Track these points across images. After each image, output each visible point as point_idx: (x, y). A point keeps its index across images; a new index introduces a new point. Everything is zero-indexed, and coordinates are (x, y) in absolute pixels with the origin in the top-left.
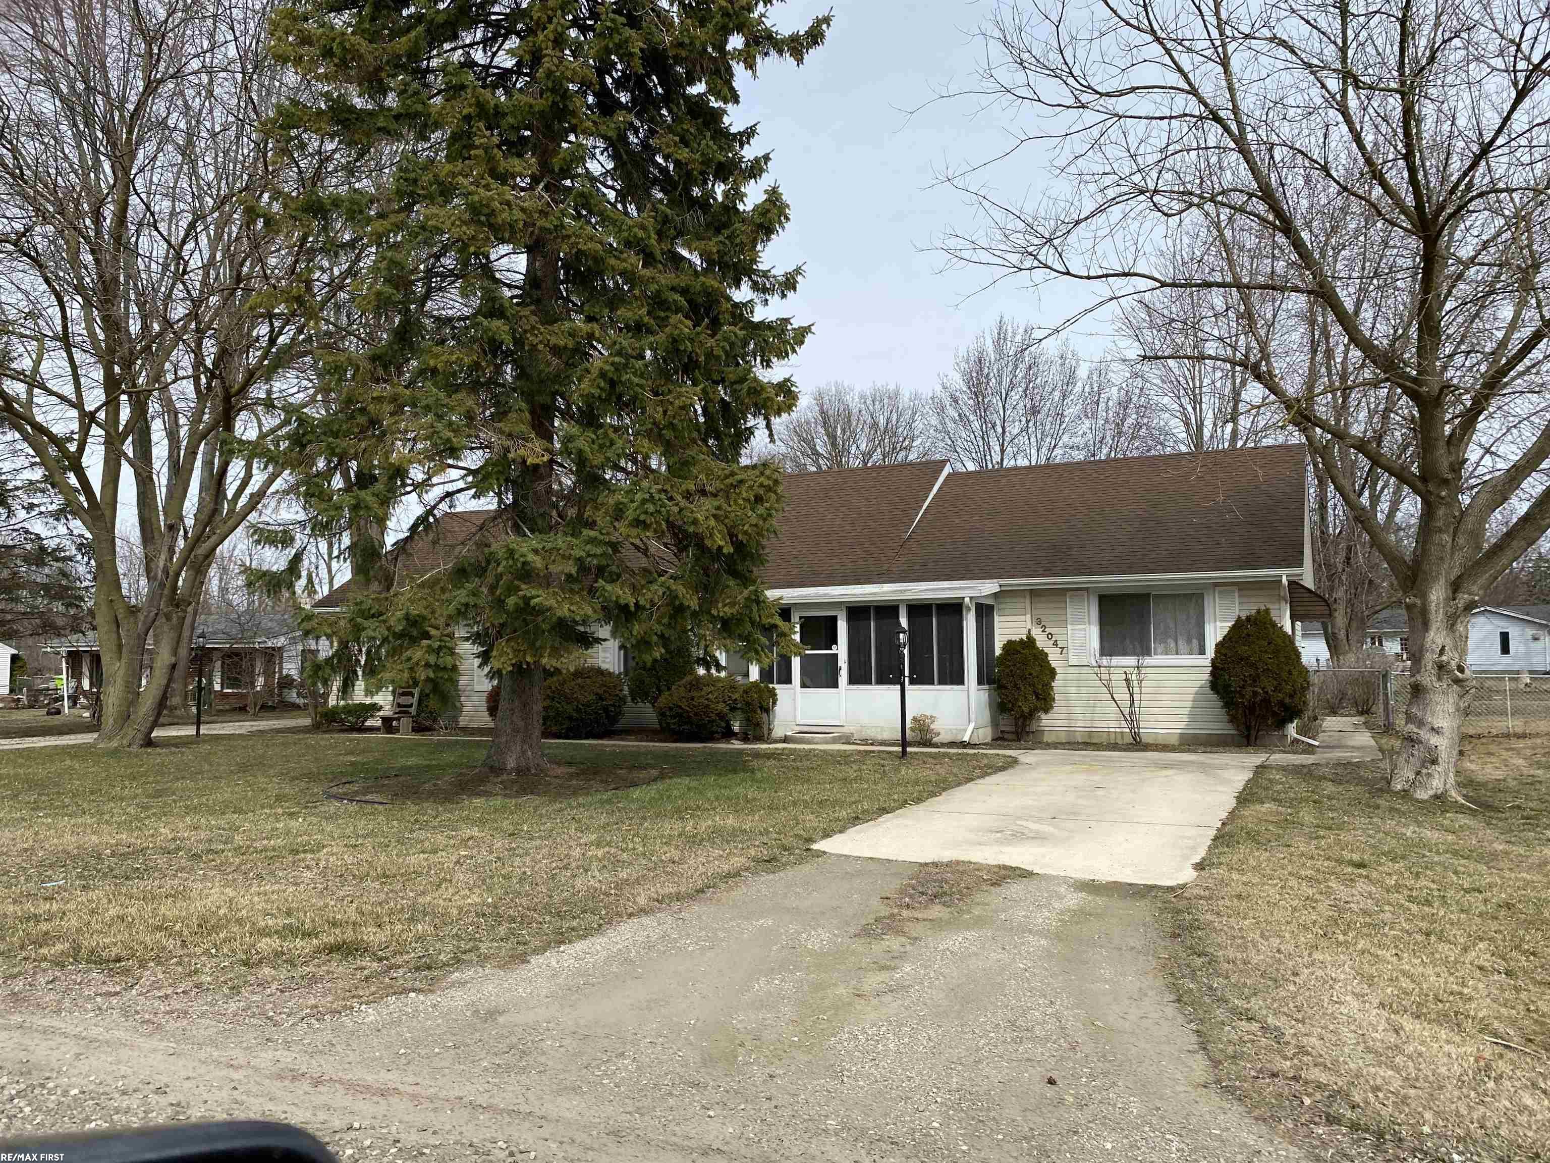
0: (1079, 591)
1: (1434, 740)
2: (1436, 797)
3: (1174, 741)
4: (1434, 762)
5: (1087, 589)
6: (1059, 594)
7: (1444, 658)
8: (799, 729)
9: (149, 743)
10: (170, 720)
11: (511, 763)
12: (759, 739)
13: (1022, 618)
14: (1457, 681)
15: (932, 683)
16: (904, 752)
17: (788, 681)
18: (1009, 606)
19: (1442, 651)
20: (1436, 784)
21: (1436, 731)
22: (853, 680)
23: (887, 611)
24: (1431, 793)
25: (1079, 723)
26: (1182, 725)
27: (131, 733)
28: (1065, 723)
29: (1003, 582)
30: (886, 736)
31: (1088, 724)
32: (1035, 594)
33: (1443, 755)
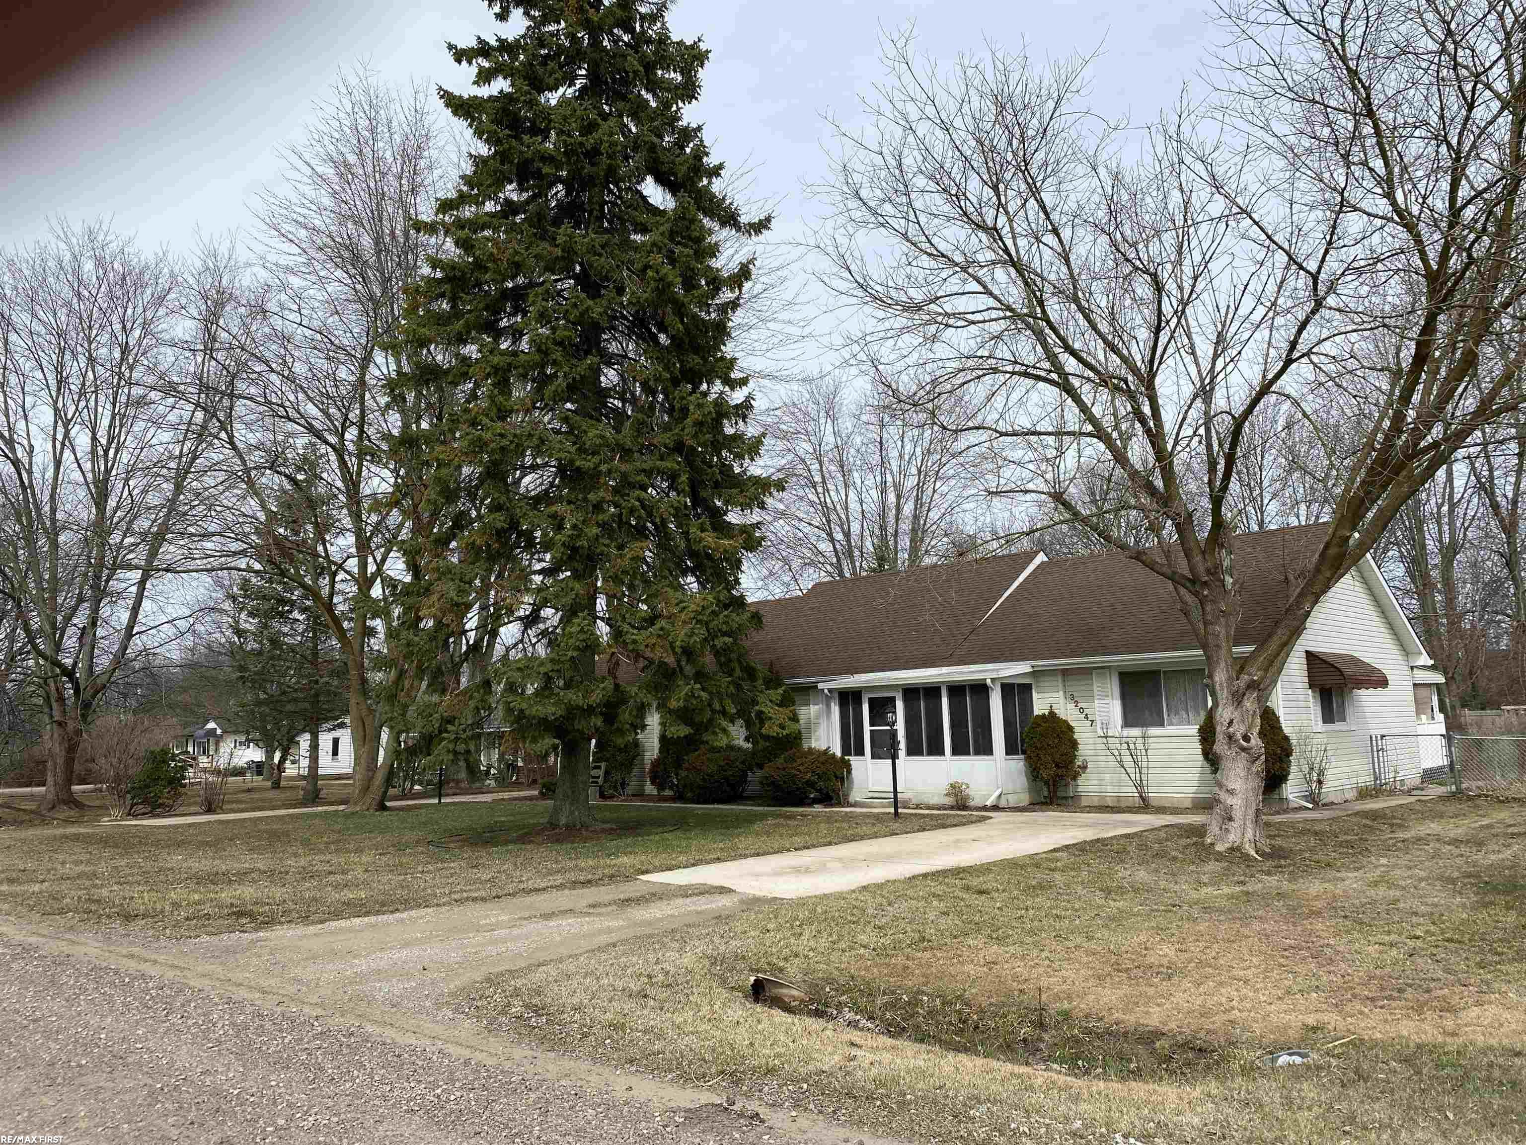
0: (1103, 669)
1: (1230, 801)
2: (1232, 849)
3: (1188, 804)
4: (1230, 819)
5: (1109, 667)
6: (1086, 672)
7: (1231, 729)
8: (871, 795)
9: (382, 807)
10: (454, 791)
11: (563, 821)
12: (839, 804)
13: (1056, 695)
14: (1243, 749)
15: (969, 754)
16: (896, 813)
17: (860, 752)
18: (1047, 684)
19: (1231, 722)
20: (1233, 837)
21: (1231, 792)
22: (910, 752)
23: (932, 692)
24: (1227, 845)
25: (1109, 789)
26: (1193, 790)
27: (369, 801)
28: (1096, 789)
29: (1034, 663)
30: (935, 800)
31: (1116, 789)
32: (1066, 673)
33: (1237, 814)
